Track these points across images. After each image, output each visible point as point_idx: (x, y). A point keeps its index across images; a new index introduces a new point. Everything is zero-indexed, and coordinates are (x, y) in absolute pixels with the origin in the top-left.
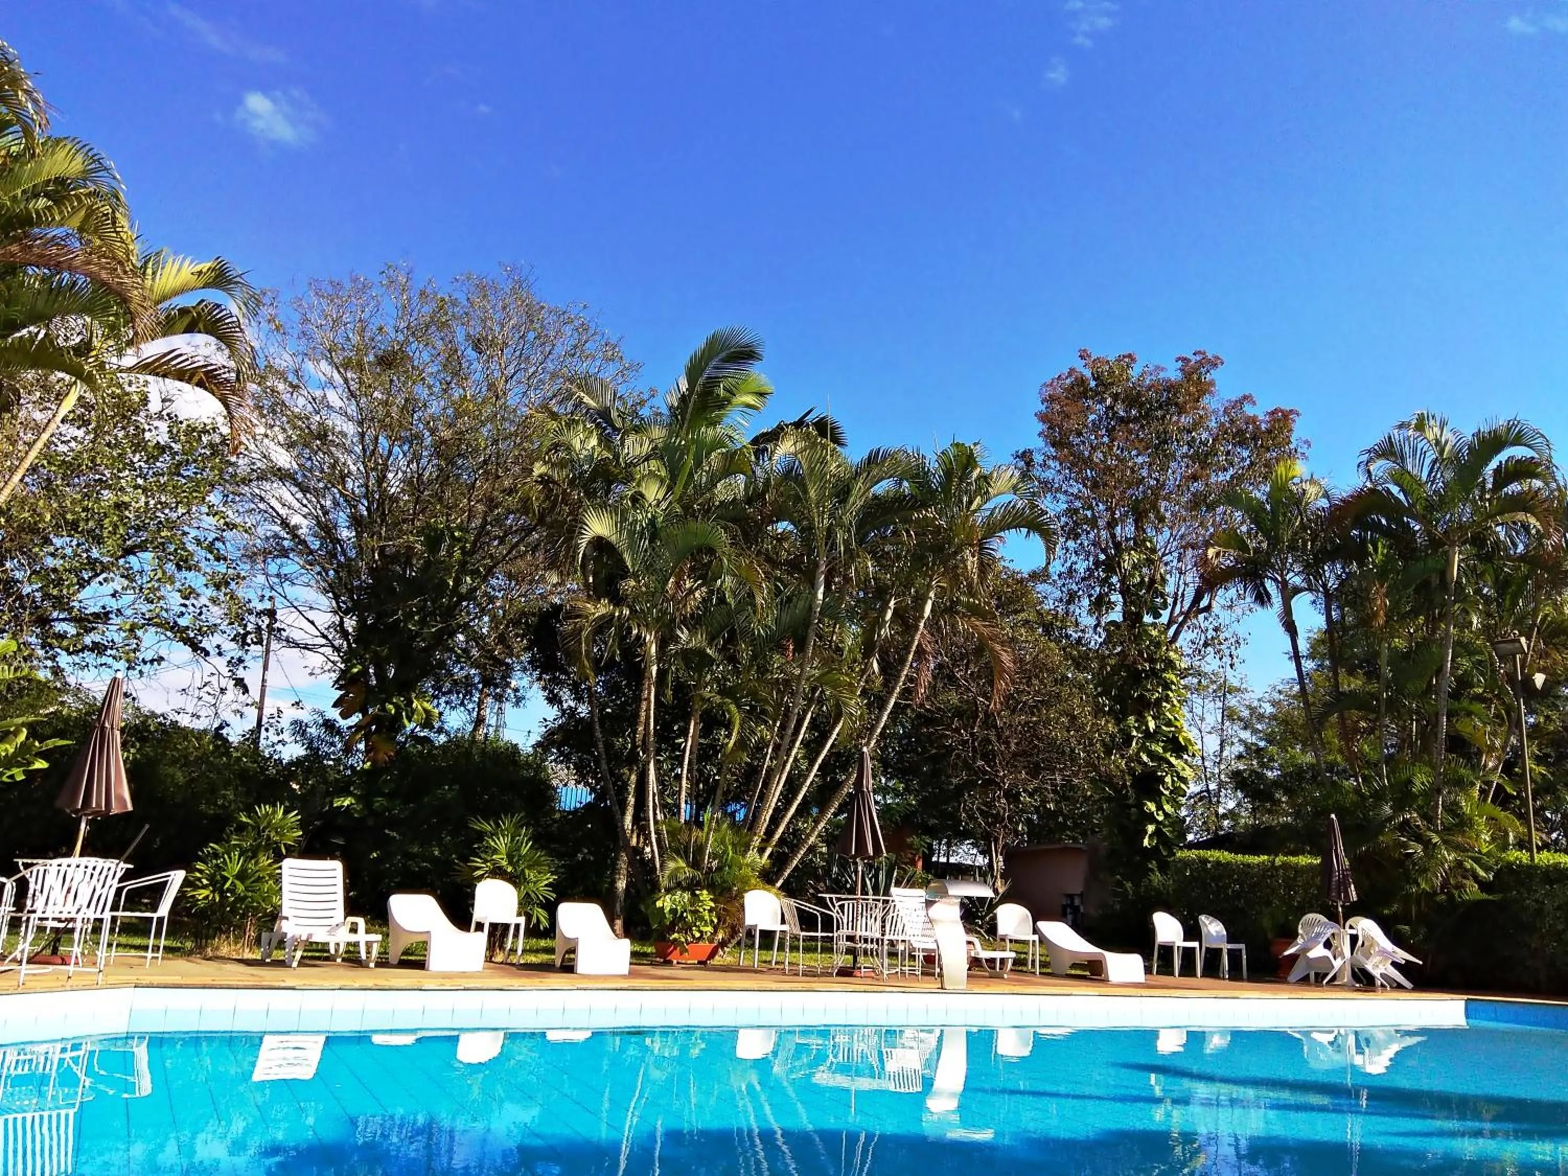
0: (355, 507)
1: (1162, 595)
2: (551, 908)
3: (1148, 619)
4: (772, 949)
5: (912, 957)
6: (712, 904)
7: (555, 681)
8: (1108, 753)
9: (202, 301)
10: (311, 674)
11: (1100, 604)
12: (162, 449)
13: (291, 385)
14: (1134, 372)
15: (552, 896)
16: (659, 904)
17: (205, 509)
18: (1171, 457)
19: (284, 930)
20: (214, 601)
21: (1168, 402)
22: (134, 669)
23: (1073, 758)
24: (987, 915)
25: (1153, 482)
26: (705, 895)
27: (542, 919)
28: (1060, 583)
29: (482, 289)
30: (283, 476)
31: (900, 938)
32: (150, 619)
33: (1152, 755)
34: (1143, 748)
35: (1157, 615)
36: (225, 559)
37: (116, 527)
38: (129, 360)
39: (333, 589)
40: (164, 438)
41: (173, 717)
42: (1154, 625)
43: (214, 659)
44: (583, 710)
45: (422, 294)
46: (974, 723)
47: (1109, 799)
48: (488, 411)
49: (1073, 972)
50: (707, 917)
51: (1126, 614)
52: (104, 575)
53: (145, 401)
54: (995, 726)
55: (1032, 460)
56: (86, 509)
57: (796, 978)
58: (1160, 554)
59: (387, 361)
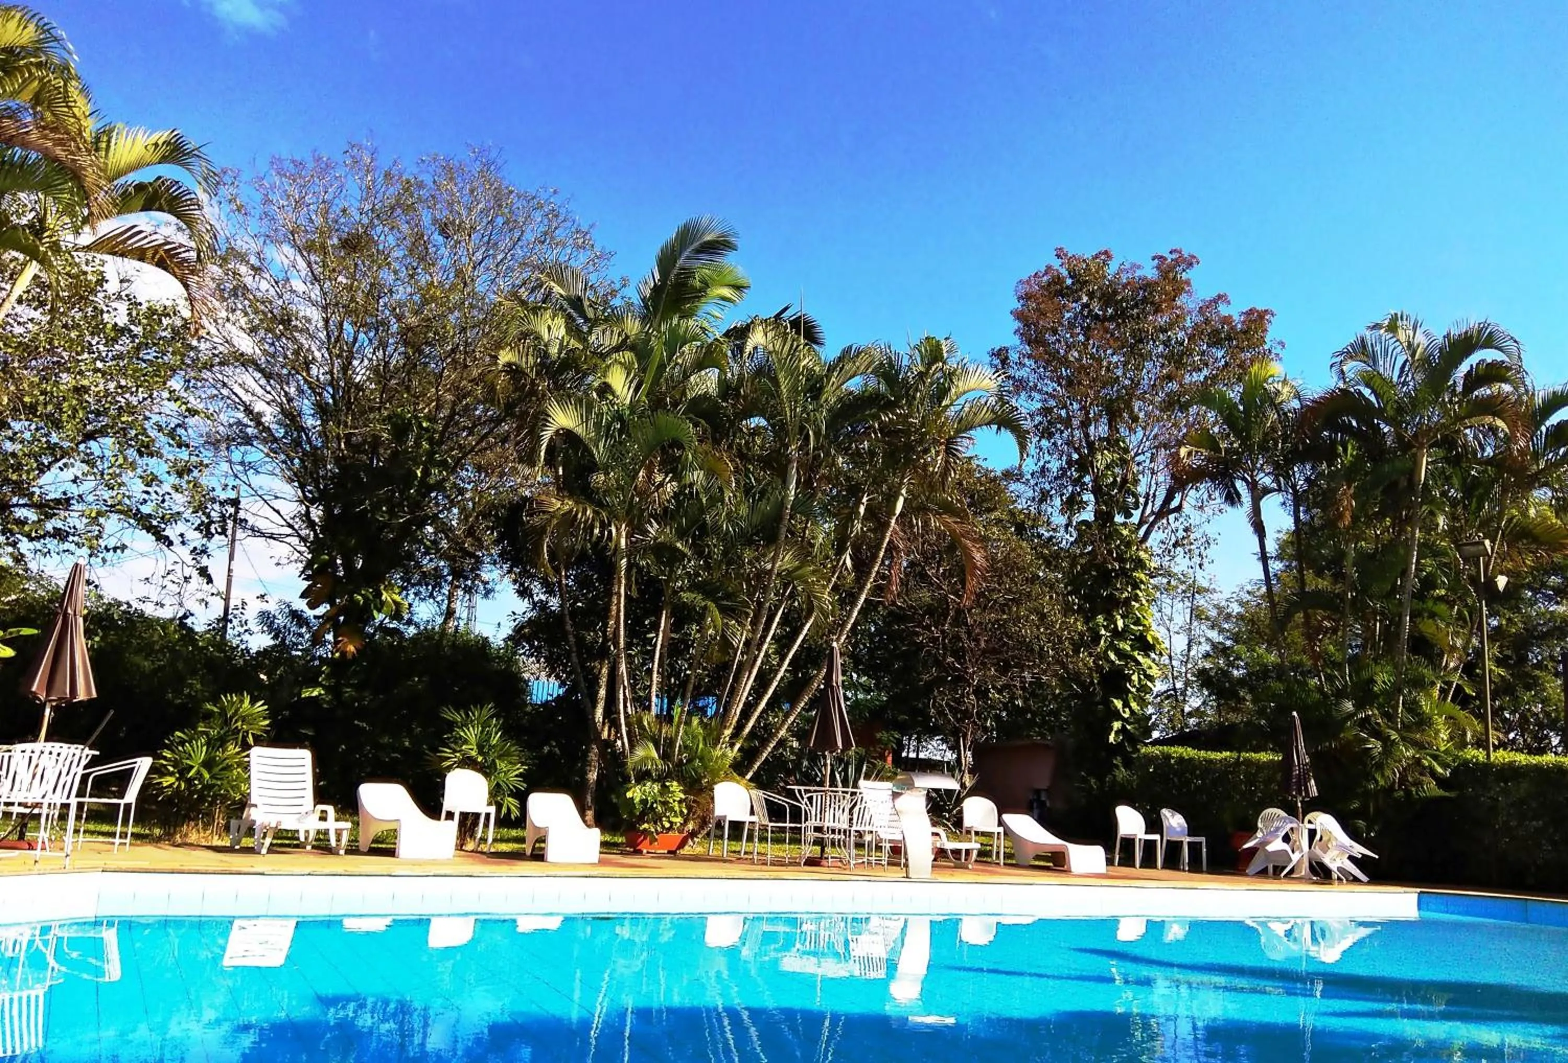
0: (320, 394)
1: (1135, 496)
2: (522, 798)
3: (1119, 519)
4: (741, 840)
5: (879, 848)
6: (683, 796)
7: (525, 574)
8: (1077, 652)
9: (160, 177)
10: (278, 564)
11: (1072, 504)
12: (121, 331)
13: (253, 268)
14: (1112, 269)
15: (523, 786)
16: (629, 795)
17: (166, 395)
18: (1148, 356)
19: (253, 817)
20: (177, 489)
21: (1144, 300)
22: (97, 557)
23: (1042, 655)
24: (954, 808)
25: (1127, 382)
26: (675, 786)
27: (513, 808)
28: (1032, 482)
29: (450, 171)
30: (245, 361)
31: (868, 828)
32: (112, 506)
33: (1120, 654)
34: (1111, 646)
35: (1128, 515)
36: (187, 446)
37: (75, 411)
38: (86, 238)
39: (299, 478)
40: (122, 320)
41: (135, 605)
42: (1125, 525)
43: (177, 547)
44: (554, 603)
45: (387, 175)
46: (946, 619)
47: (1075, 695)
48: (455, 297)
49: (1037, 863)
50: (677, 808)
51: (1097, 513)
52: (64, 461)
53: (102, 281)
54: (966, 624)
55: (1007, 358)
56: (44, 393)
57: (764, 867)
58: (1132, 453)
59: (352, 244)
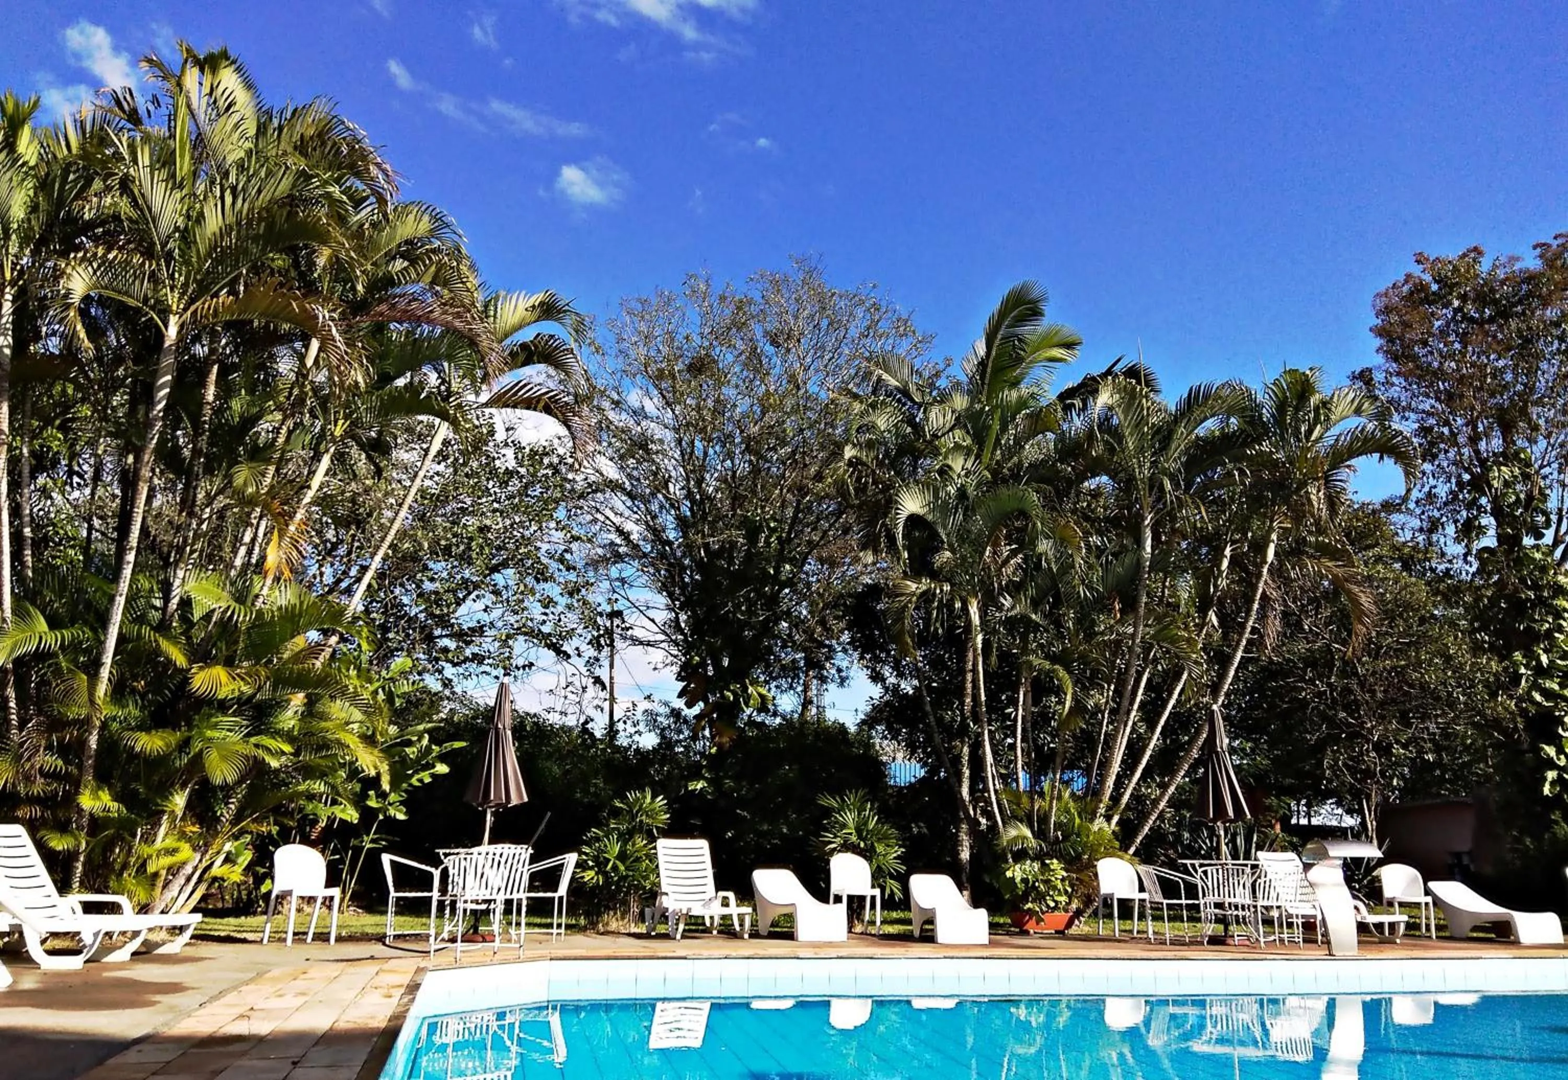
0: (679, 509)
1: (1546, 514)
2: (904, 881)
3: (1528, 541)
4: (1132, 918)
5: (1290, 925)
6: (1065, 874)
7: (876, 659)
8: (1493, 695)
9: (538, 335)
10: (655, 669)
11: (1469, 530)
12: (510, 473)
13: (613, 402)
14: (1484, 266)
15: (903, 869)
16: (1009, 874)
17: (553, 525)
18: (1539, 356)
20: (569, 607)
21: (1530, 294)
22: (509, 675)
23: (1452, 703)
24: (1364, 877)
25: (1519, 387)
26: (1055, 864)
27: (896, 890)
28: (1418, 511)
29: (777, 286)
30: (614, 486)
31: (1275, 904)
32: (519, 629)
33: (1546, 694)
34: (1535, 686)
35: (1539, 536)
36: (574, 568)
37: (482, 548)
38: (484, 397)
39: (665, 588)
40: (511, 464)
41: (544, 715)
42: (1537, 547)
43: (574, 660)
44: (907, 687)
45: (723, 298)
46: (1331, 671)
47: (1497, 745)
48: (789, 403)
49: (1476, 934)
50: (1060, 886)
51: (1500, 538)
52: (476, 593)
53: (492, 433)
54: (1356, 674)
55: (1372, 379)
56: (455, 535)
57: (1164, 947)
58: (1536, 466)
59: (698, 367)
